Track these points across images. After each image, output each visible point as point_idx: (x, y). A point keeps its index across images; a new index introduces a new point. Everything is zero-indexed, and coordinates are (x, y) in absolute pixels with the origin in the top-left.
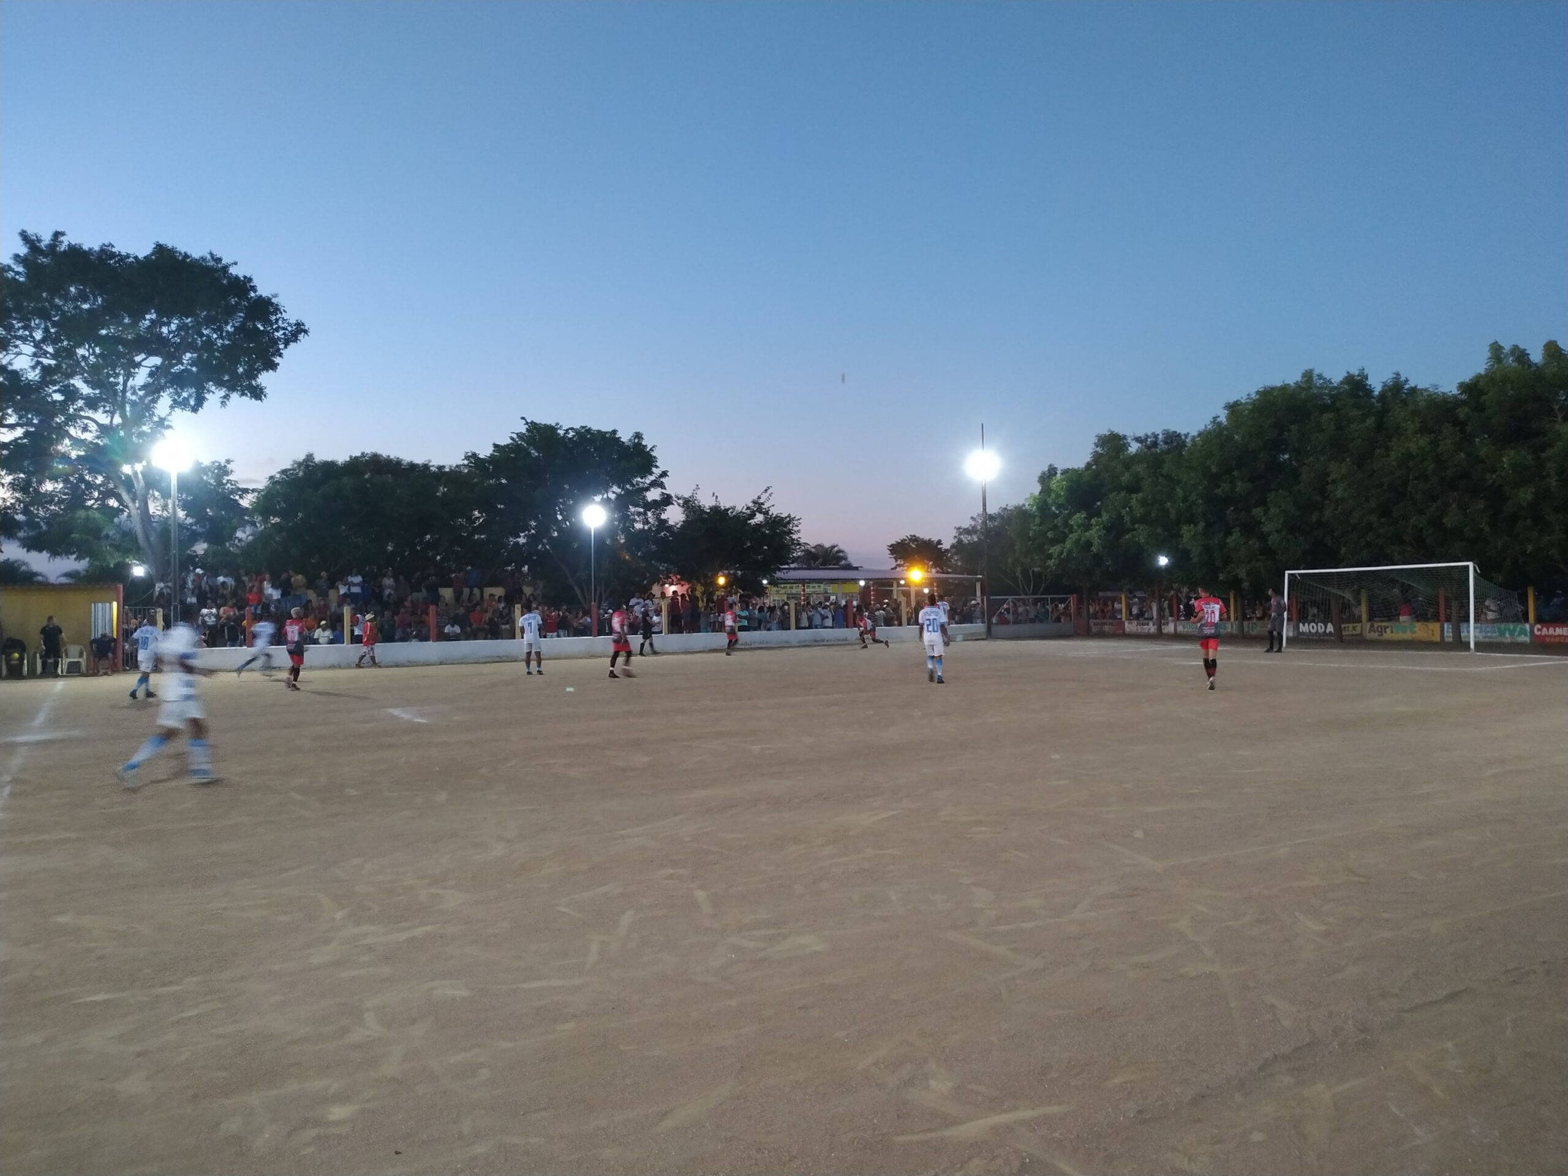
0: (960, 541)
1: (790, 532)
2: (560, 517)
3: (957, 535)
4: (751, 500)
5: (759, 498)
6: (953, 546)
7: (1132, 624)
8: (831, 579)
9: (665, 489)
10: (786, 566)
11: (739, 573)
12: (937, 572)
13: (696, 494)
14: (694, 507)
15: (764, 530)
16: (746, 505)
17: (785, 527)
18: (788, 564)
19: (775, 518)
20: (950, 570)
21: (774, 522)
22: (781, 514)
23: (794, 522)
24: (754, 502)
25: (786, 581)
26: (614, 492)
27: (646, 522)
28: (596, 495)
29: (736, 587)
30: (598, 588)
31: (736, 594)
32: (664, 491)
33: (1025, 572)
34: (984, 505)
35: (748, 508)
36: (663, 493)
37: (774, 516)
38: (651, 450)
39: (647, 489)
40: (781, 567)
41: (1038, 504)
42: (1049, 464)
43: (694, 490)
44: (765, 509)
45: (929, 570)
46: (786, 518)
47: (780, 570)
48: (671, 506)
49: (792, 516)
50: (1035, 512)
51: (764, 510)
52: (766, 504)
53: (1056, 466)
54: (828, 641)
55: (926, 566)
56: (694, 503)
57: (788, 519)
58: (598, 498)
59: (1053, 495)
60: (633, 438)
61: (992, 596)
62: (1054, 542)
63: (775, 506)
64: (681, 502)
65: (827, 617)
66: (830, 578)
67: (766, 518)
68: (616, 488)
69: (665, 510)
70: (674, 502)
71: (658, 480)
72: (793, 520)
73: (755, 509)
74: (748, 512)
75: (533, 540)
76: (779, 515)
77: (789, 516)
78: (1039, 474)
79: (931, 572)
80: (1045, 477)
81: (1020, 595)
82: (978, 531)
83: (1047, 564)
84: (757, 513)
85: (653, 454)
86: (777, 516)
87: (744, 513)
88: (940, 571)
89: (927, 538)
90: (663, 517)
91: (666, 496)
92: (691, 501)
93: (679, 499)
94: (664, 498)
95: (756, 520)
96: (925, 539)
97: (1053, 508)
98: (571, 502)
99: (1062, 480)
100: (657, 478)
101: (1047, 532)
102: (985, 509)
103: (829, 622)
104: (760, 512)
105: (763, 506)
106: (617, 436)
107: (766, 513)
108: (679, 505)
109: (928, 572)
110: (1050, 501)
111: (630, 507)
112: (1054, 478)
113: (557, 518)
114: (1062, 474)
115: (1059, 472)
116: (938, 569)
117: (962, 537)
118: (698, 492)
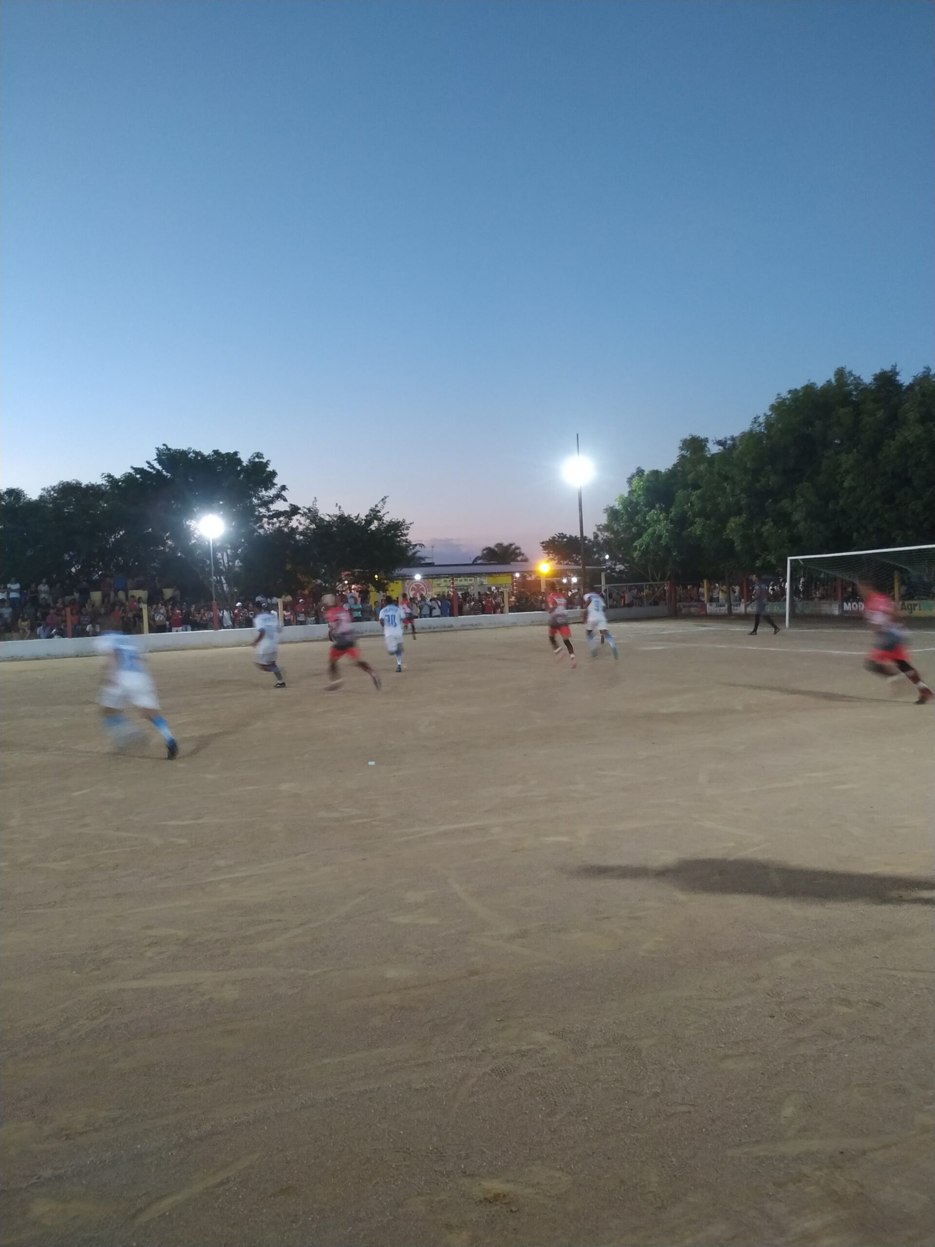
1: (401, 535)
5: (376, 506)
7: (712, 605)
9: (287, 501)
13: (316, 505)
14: (315, 516)
15: (379, 534)
16: (365, 513)
17: (398, 530)
21: (388, 526)
22: (394, 519)
24: (371, 511)
35: (367, 516)
36: (288, 504)
37: (388, 522)
39: (271, 502)
41: (624, 503)
42: (637, 467)
43: (313, 502)
44: (381, 516)
46: (399, 523)
48: (298, 516)
50: (625, 511)
52: (381, 512)
53: (643, 468)
54: (434, 628)
56: (315, 513)
60: (254, 458)
62: (637, 536)
63: (389, 513)
64: (305, 511)
65: (435, 608)
67: (381, 524)
69: (293, 519)
70: (299, 513)
71: (280, 493)
72: (404, 525)
73: (373, 516)
74: (367, 519)
77: (401, 521)
80: (634, 478)
84: (374, 520)
86: (391, 522)
87: (364, 520)
90: (291, 524)
91: (291, 507)
92: (311, 512)
95: (373, 526)
99: (648, 480)
100: (278, 491)
101: (632, 528)
103: (437, 612)
104: (377, 519)
105: (379, 514)
107: (381, 520)
108: (304, 514)
112: (642, 479)
114: (647, 475)
118: (317, 503)
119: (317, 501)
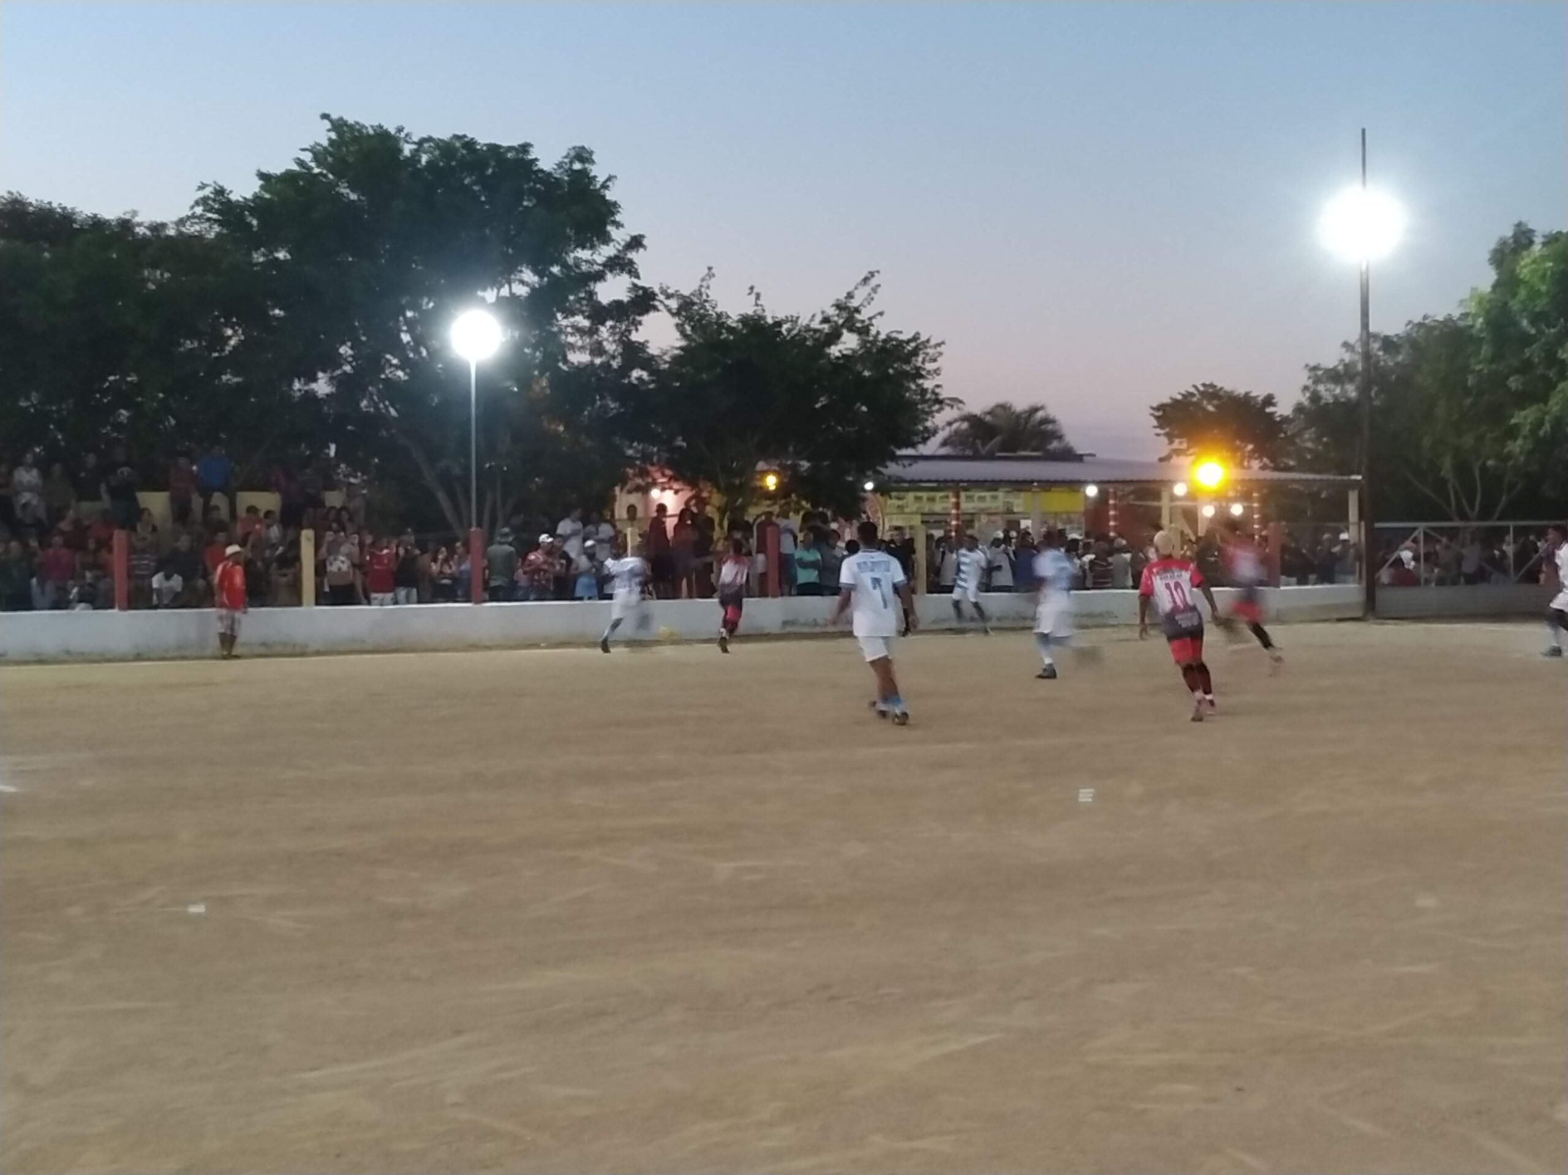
0: (1315, 398)
1: (918, 374)
2: (406, 338)
3: (1309, 383)
4: (834, 302)
5: (850, 296)
6: (1299, 409)
8: (1017, 482)
9: (638, 277)
10: (910, 452)
11: (805, 465)
12: (1263, 468)
13: (708, 287)
14: (703, 317)
15: (859, 367)
16: (823, 312)
17: (908, 362)
18: (913, 445)
19: (885, 341)
20: (1292, 463)
21: (883, 350)
22: (901, 332)
23: (929, 351)
24: (839, 306)
25: (915, 485)
26: (522, 282)
27: (598, 349)
28: (484, 289)
29: (798, 496)
30: (489, 496)
31: (797, 512)
32: (636, 281)
33: (1462, 469)
34: (1365, 314)
35: (826, 320)
36: (635, 285)
37: (882, 336)
38: (605, 186)
39: (599, 276)
40: (899, 453)
41: (1488, 312)
42: (1516, 222)
43: (703, 280)
44: (863, 321)
45: (1246, 463)
46: (908, 342)
47: (895, 458)
48: (652, 315)
49: (923, 338)
50: (1481, 330)
51: (859, 325)
52: (863, 311)
53: (1531, 226)
55: (1239, 454)
56: (704, 307)
57: (913, 344)
58: (490, 295)
59: (1523, 293)
60: (566, 160)
61: (1379, 521)
62: (1523, 399)
63: (885, 316)
64: (674, 304)
66: (1013, 478)
67: (863, 344)
68: (531, 274)
69: (640, 323)
70: (661, 307)
71: (622, 255)
72: (926, 347)
73: (841, 321)
74: (826, 327)
75: (347, 387)
76: (894, 335)
77: (915, 338)
78: (1492, 245)
79: (1249, 468)
80: (1507, 251)
81: (1450, 519)
82: (1357, 374)
83: (1506, 450)
84: (845, 331)
85: (609, 196)
86: (889, 339)
87: (816, 331)
88: (1272, 465)
89: (1241, 391)
90: (635, 337)
91: (641, 292)
92: (694, 304)
93: (669, 296)
94: (637, 296)
95: (840, 347)
96: (1236, 393)
97: (1525, 323)
98: (431, 305)
99: (1544, 258)
100: (619, 251)
101: (1507, 378)
102: (1365, 325)
104: (851, 330)
105: (857, 316)
106: (530, 157)
107: (863, 331)
108: (669, 310)
109: (1243, 467)
110: (1515, 305)
111: (559, 316)
112: (1525, 253)
113: (401, 340)
114: (1544, 244)
115: (1538, 240)
116: (1265, 460)
117: (1321, 388)
118: (712, 282)
119: (714, 275)
